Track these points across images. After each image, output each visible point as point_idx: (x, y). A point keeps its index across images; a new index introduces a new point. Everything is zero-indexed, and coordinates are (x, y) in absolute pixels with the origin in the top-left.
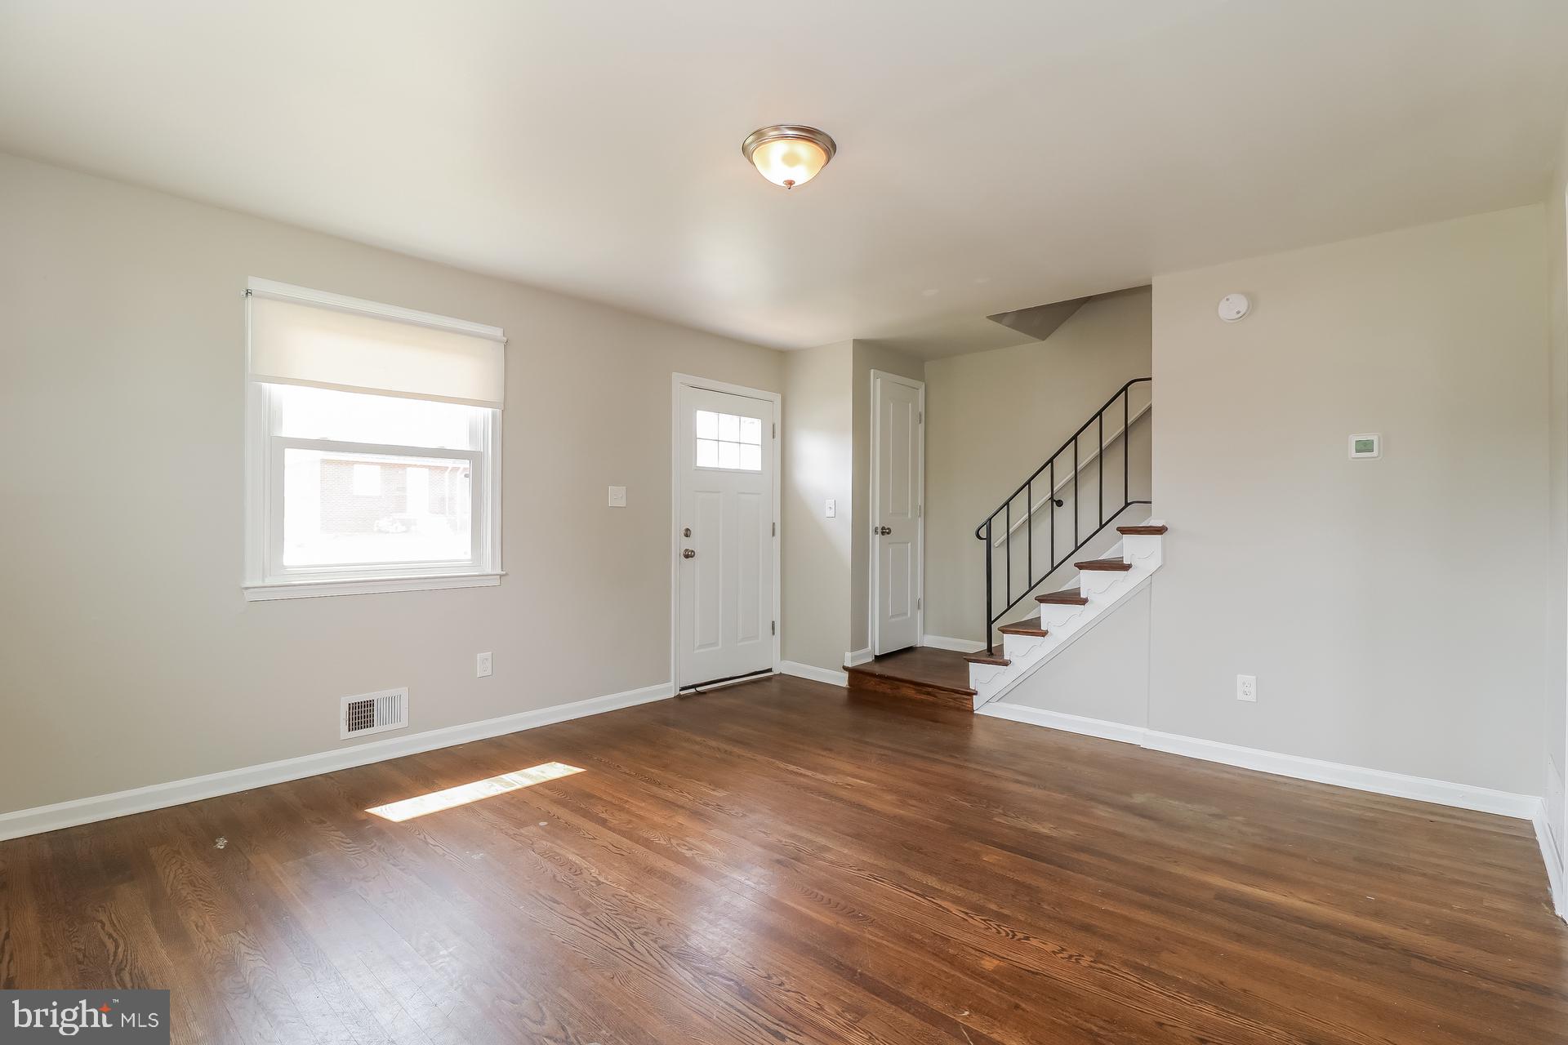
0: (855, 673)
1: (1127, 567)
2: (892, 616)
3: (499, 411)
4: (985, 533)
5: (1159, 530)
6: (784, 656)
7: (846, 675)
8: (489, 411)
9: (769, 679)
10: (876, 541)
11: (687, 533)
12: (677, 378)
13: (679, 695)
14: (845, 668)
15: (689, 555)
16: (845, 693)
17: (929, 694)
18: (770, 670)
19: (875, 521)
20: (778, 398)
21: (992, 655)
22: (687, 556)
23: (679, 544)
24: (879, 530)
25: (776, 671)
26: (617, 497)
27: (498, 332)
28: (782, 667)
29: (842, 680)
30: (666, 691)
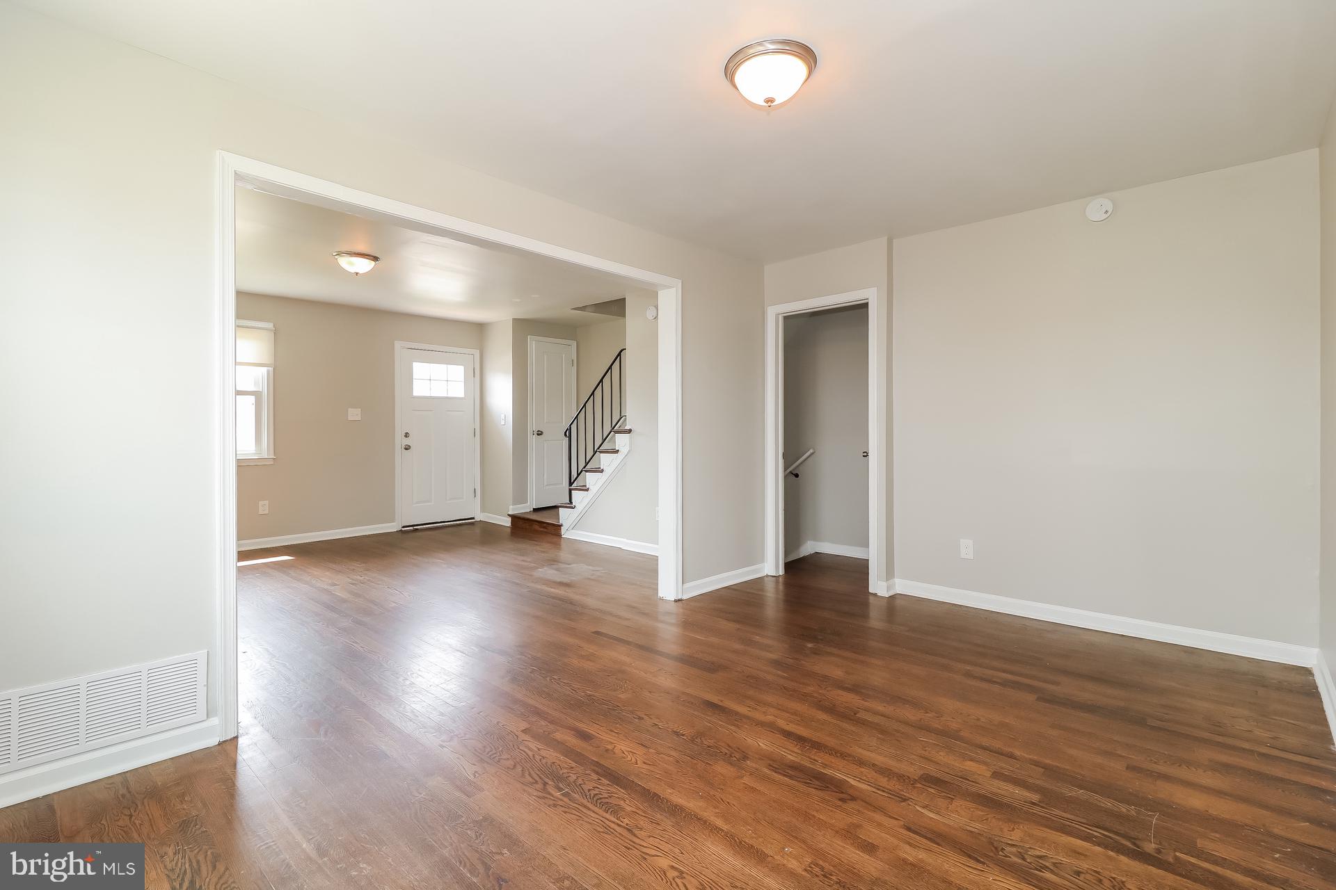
0: (515, 518)
1: (617, 452)
2: (547, 485)
3: (271, 369)
4: (568, 434)
5: (630, 431)
6: (483, 509)
7: (510, 519)
8: (264, 370)
9: (472, 524)
10: (532, 440)
11: (407, 435)
12: (398, 345)
13: (401, 530)
14: (509, 515)
15: (407, 448)
16: (509, 530)
17: (544, 528)
18: (473, 518)
19: (532, 426)
20: (477, 353)
21: (570, 505)
22: (406, 449)
23: (400, 441)
24: (535, 433)
25: (477, 519)
26: (354, 414)
27: (270, 325)
28: (480, 516)
29: (507, 522)
30: (392, 527)
